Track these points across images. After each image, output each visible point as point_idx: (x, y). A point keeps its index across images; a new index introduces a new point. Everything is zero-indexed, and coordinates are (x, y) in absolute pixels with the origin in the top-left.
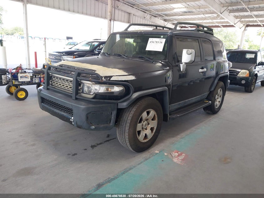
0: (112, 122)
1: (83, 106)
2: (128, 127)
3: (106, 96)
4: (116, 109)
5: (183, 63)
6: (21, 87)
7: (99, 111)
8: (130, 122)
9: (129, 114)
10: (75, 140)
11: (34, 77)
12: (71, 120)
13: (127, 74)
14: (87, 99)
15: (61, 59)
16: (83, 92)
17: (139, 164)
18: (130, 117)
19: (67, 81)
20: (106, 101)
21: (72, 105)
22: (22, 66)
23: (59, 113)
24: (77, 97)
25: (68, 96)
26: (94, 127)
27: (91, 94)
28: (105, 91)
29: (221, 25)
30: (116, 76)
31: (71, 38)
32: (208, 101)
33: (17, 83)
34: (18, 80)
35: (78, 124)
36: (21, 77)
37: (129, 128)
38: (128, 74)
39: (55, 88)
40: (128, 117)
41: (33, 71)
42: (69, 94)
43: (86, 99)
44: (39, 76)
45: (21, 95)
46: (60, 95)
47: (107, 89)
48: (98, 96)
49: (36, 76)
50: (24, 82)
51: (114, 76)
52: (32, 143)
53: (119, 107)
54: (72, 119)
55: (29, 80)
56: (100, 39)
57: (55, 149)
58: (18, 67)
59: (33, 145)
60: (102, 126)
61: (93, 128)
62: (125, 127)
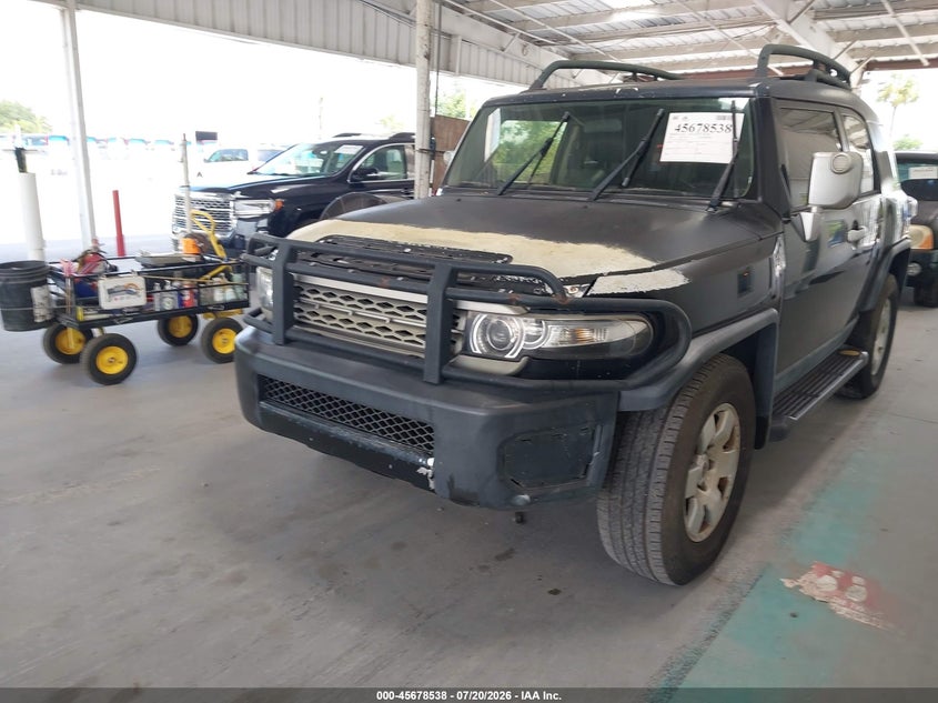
0: (592, 471)
1: (480, 409)
2: (662, 487)
3: (573, 362)
4: (615, 418)
5: (814, 209)
6: (109, 330)
7: (550, 429)
8: (667, 466)
9: (660, 432)
10: (399, 546)
11: (157, 288)
12: (422, 470)
13: (649, 264)
14: (497, 380)
15: (227, 213)
16: (466, 350)
17: (710, 638)
18: (666, 445)
19: (407, 309)
20: (577, 383)
21: (430, 409)
22: (101, 248)
23: (355, 444)
24: (449, 372)
25: (402, 369)
26: (526, 497)
27: (508, 356)
28: (562, 342)
29: (778, 65)
30: (610, 274)
31: (212, 137)
32: (857, 353)
33: (93, 316)
34: (96, 303)
35: (456, 485)
36: (111, 292)
37: (667, 489)
38: (655, 264)
39: (319, 335)
40: (658, 445)
41: (145, 265)
42: (406, 362)
43: (491, 380)
44: (176, 284)
45: (114, 361)
46: (354, 364)
47: (575, 335)
48: (540, 365)
49: (163, 284)
50: (120, 311)
51: (602, 275)
52: (229, 570)
53: (626, 406)
54: (428, 468)
55: (141, 300)
56: (358, 135)
57: (332, 591)
58: (86, 253)
59: (237, 579)
60: (558, 490)
61: (521, 504)
62: (647, 486)
